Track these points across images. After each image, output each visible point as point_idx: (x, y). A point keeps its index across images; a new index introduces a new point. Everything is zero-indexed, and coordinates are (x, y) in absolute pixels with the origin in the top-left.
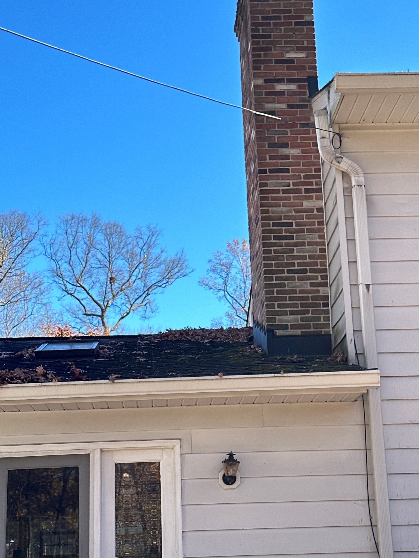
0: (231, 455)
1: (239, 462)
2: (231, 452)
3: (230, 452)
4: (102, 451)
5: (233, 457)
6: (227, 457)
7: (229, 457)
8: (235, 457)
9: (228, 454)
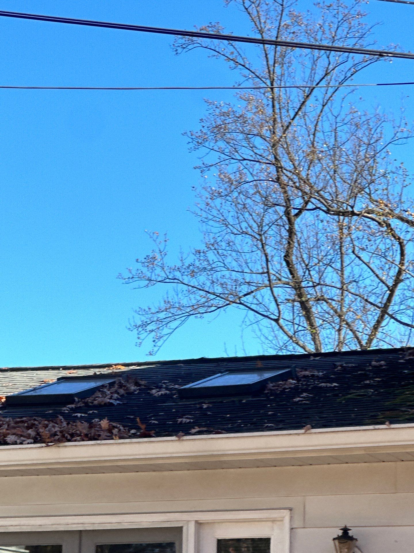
0: (345, 530)
1: (356, 539)
2: (346, 526)
3: (344, 526)
4: (197, 522)
5: (348, 533)
6: (340, 533)
7: (343, 533)
8: (350, 533)
9: (341, 529)
